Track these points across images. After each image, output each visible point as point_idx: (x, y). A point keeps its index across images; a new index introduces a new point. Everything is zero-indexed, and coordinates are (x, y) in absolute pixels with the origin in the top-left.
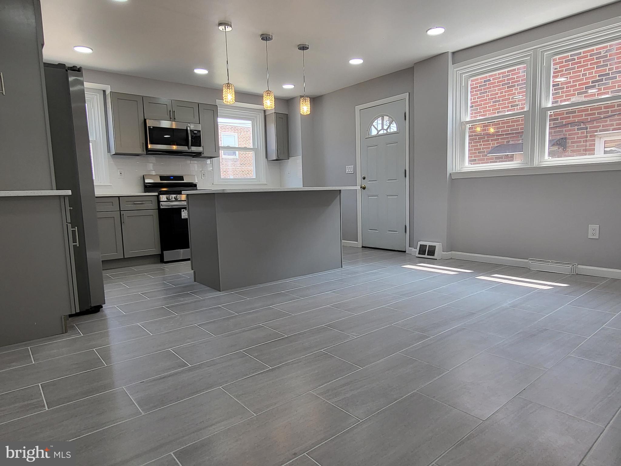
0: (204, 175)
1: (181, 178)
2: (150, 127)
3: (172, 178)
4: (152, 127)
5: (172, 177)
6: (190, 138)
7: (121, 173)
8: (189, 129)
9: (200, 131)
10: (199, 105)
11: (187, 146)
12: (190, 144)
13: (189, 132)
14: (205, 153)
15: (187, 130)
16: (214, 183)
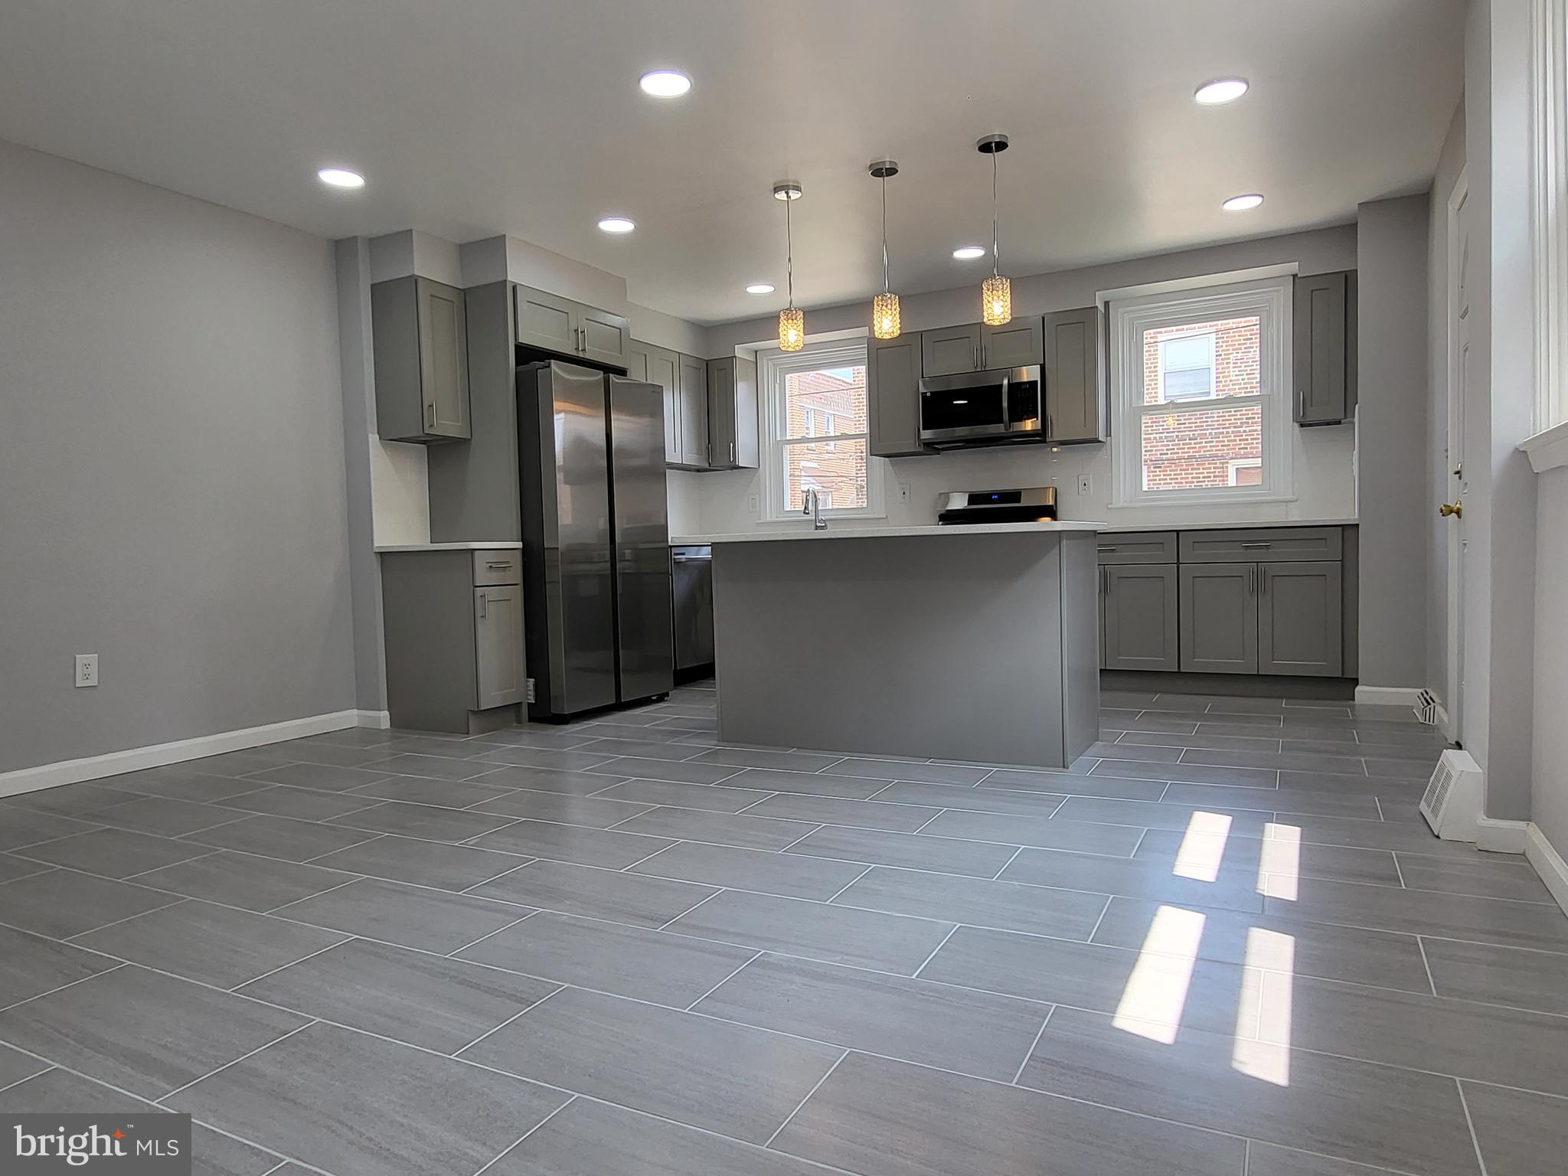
0: (1085, 485)
1: (1015, 496)
2: (926, 393)
3: (996, 497)
4: (929, 394)
5: (995, 494)
6: (1005, 404)
7: (904, 493)
8: (1006, 382)
9: (1037, 381)
10: (1043, 319)
11: (1003, 423)
12: (1006, 416)
13: (1005, 390)
14: (1057, 433)
15: (1002, 385)
16: (1111, 504)
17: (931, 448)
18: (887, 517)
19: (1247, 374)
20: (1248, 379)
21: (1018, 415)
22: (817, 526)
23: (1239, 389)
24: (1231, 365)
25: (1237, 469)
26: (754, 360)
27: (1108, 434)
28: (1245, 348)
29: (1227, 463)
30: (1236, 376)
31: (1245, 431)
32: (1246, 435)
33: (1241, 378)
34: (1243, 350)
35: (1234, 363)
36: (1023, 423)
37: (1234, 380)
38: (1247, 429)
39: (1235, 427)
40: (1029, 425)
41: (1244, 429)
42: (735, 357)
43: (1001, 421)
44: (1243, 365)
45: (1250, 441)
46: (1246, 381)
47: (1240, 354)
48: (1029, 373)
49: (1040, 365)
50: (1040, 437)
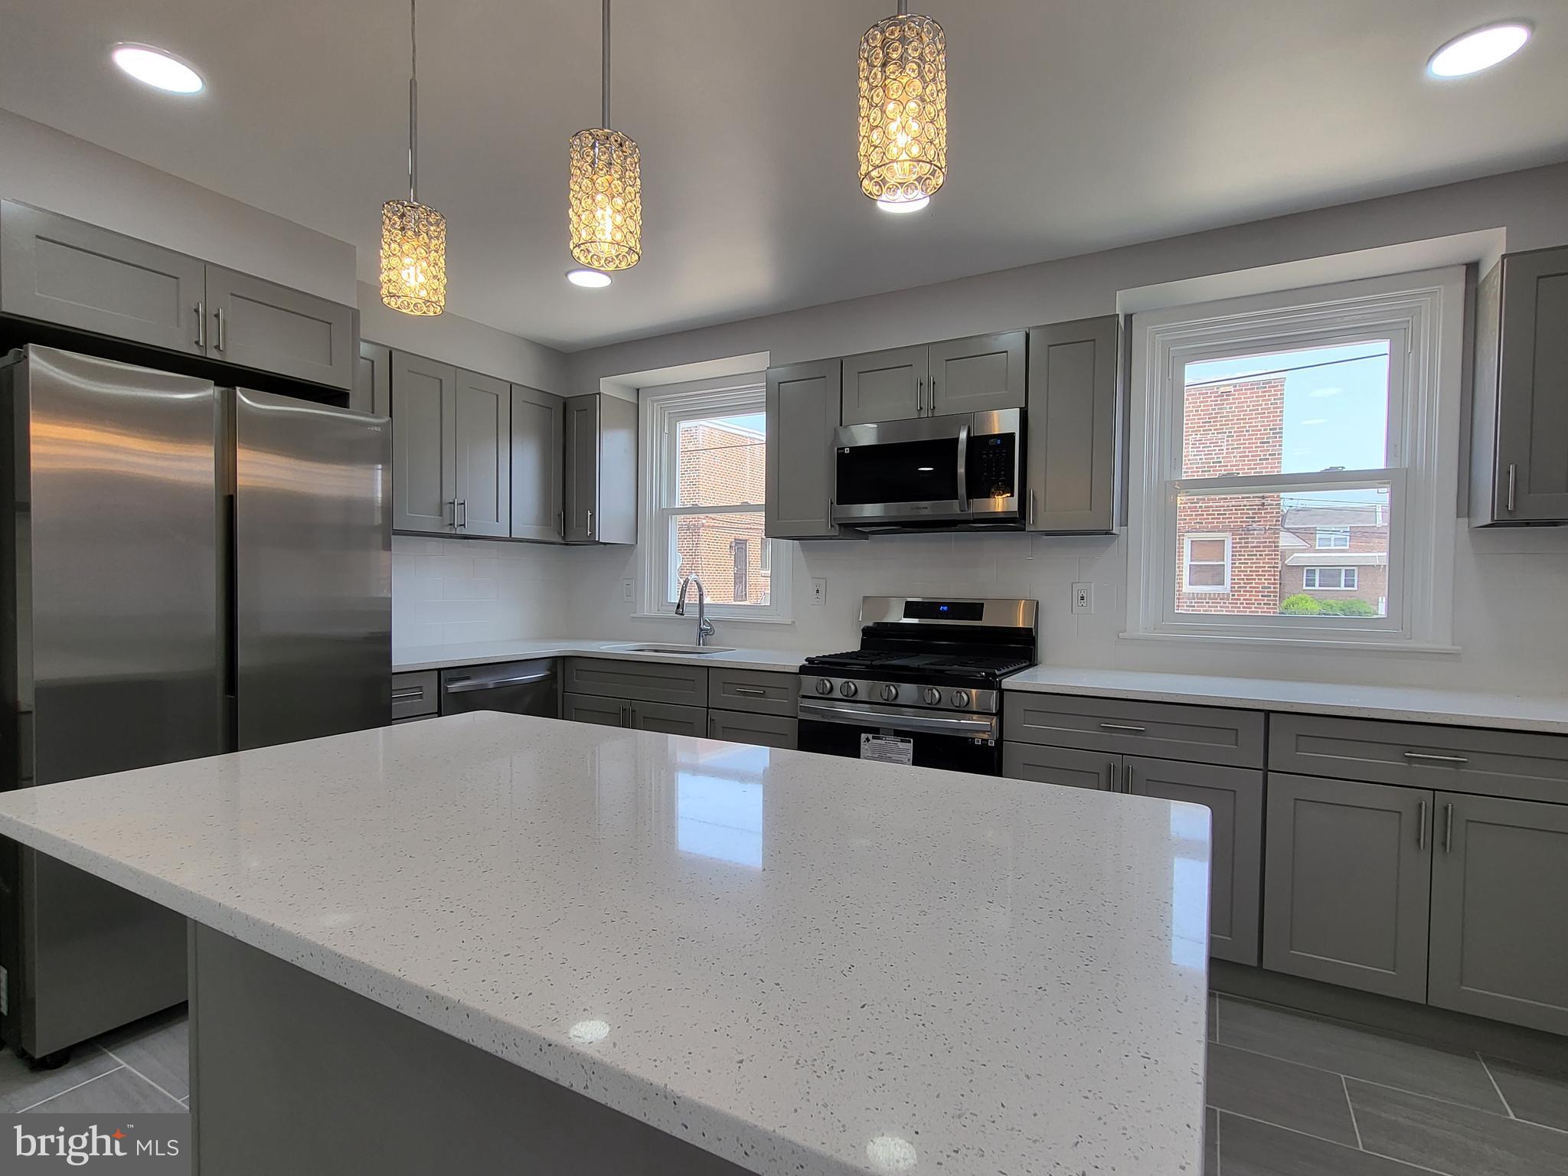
0: (1082, 599)
1: (974, 609)
2: (844, 448)
3: (945, 608)
4: (847, 451)
6: (961, 470)
7: (818, 591)
8: (963, 435)
9: (1012, 435)
10: (1027, 336)
11: (957, 499)
12: (962, 490)
13: (962, 447)
14: (1042, 517)
15: (958, 439)
16: (1125, 631)
17: (853, 529)
18: (793, 622)
19: (1205, 455)
20: (1206, 459)
21: (980, 488)
22: (701, 630)
23: (1197, 468)
24: (1191, 446)
25: (1192, 541)
26: (635, 401)
27: (1124, 522)
28: (1203, 431)
29: (1183, 535)
30: (1194, 455)
31: (1201, 507)
32: (1202, 511)
33: (1198, 457)
34: (1202, 432)
35: (1192, 444)
36: (992, 500)
37: (1193, 460)
38: (1203, 505)
39: (1191, 503)
40: (1001, 503)
41: (1200, 505)
42: (599, 394)
43: (954, 495)
44: (1202, 446)
45: (1205, 516)
46: (1204, 460)
47: (1198, 436)
48: (1004, 421)
49: (1021, 408)
50: (1014, 523)
